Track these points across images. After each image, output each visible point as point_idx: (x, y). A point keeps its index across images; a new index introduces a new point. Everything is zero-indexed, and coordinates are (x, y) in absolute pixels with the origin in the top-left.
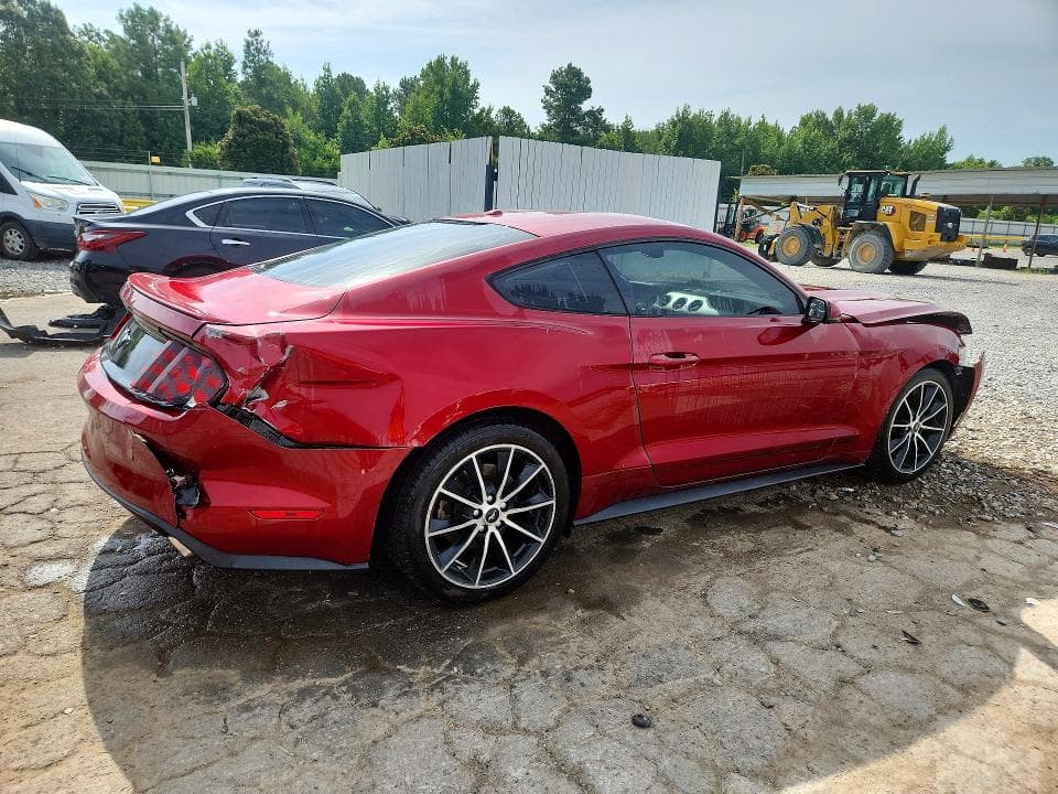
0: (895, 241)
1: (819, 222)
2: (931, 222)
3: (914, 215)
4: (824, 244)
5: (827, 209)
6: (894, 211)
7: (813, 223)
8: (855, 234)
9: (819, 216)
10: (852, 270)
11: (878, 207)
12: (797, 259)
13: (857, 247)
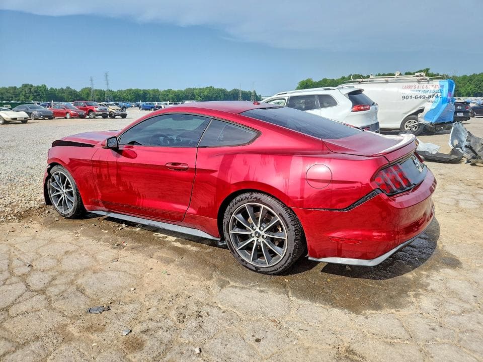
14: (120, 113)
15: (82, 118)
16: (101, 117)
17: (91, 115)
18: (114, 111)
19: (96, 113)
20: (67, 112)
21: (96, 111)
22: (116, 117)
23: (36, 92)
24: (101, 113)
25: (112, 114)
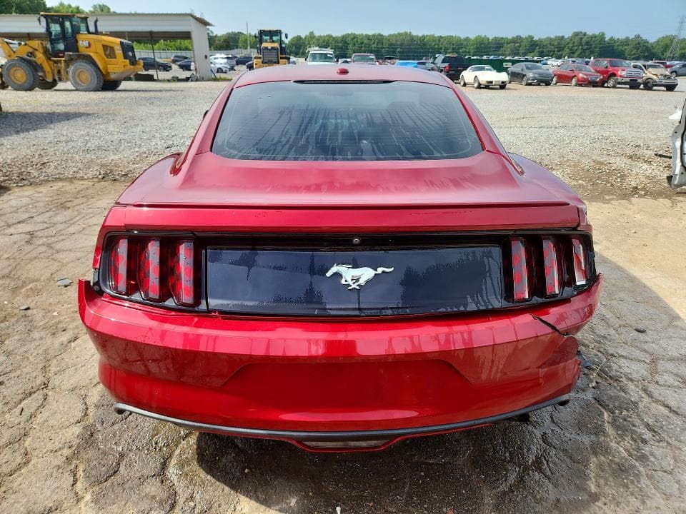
0: (101, 67)
1: (32, 54)
2: (119, 52)
3: (105, 47)
4: (44, 72)
5: (35, 44)
6: (90, 45)
7: (28, 56)
8: (68, 63)
9: (31, 50)
10: (77, 90)
11: (77, 41)
12: (27, 85)
13: (74, 73)
14: (664, 82)
15: (594, 86)
16: (628, 86)
17: (611, 83)
18: (655, 77)
19: (620, 79)
20: (575, 76)
21: (621, 76)
22: (655, 88)
23: (587, 43)
24: (628, 80)
25: (648, 82)
